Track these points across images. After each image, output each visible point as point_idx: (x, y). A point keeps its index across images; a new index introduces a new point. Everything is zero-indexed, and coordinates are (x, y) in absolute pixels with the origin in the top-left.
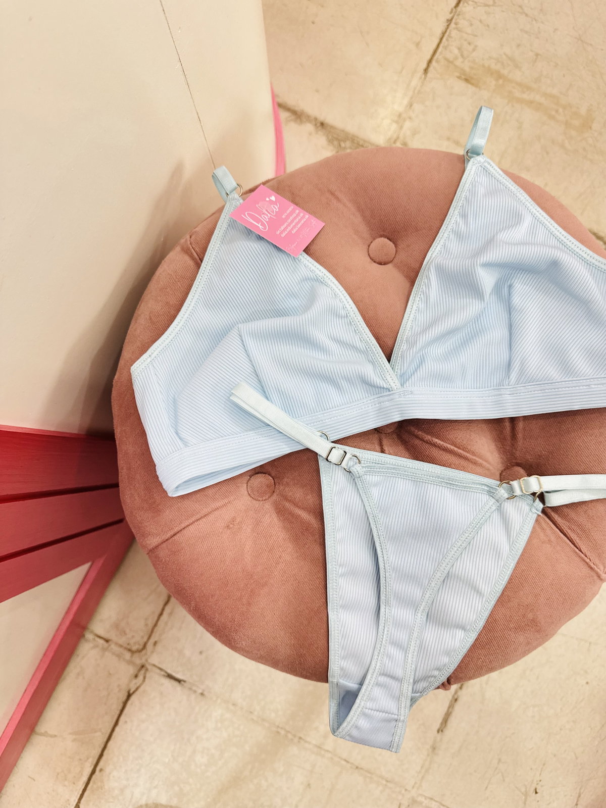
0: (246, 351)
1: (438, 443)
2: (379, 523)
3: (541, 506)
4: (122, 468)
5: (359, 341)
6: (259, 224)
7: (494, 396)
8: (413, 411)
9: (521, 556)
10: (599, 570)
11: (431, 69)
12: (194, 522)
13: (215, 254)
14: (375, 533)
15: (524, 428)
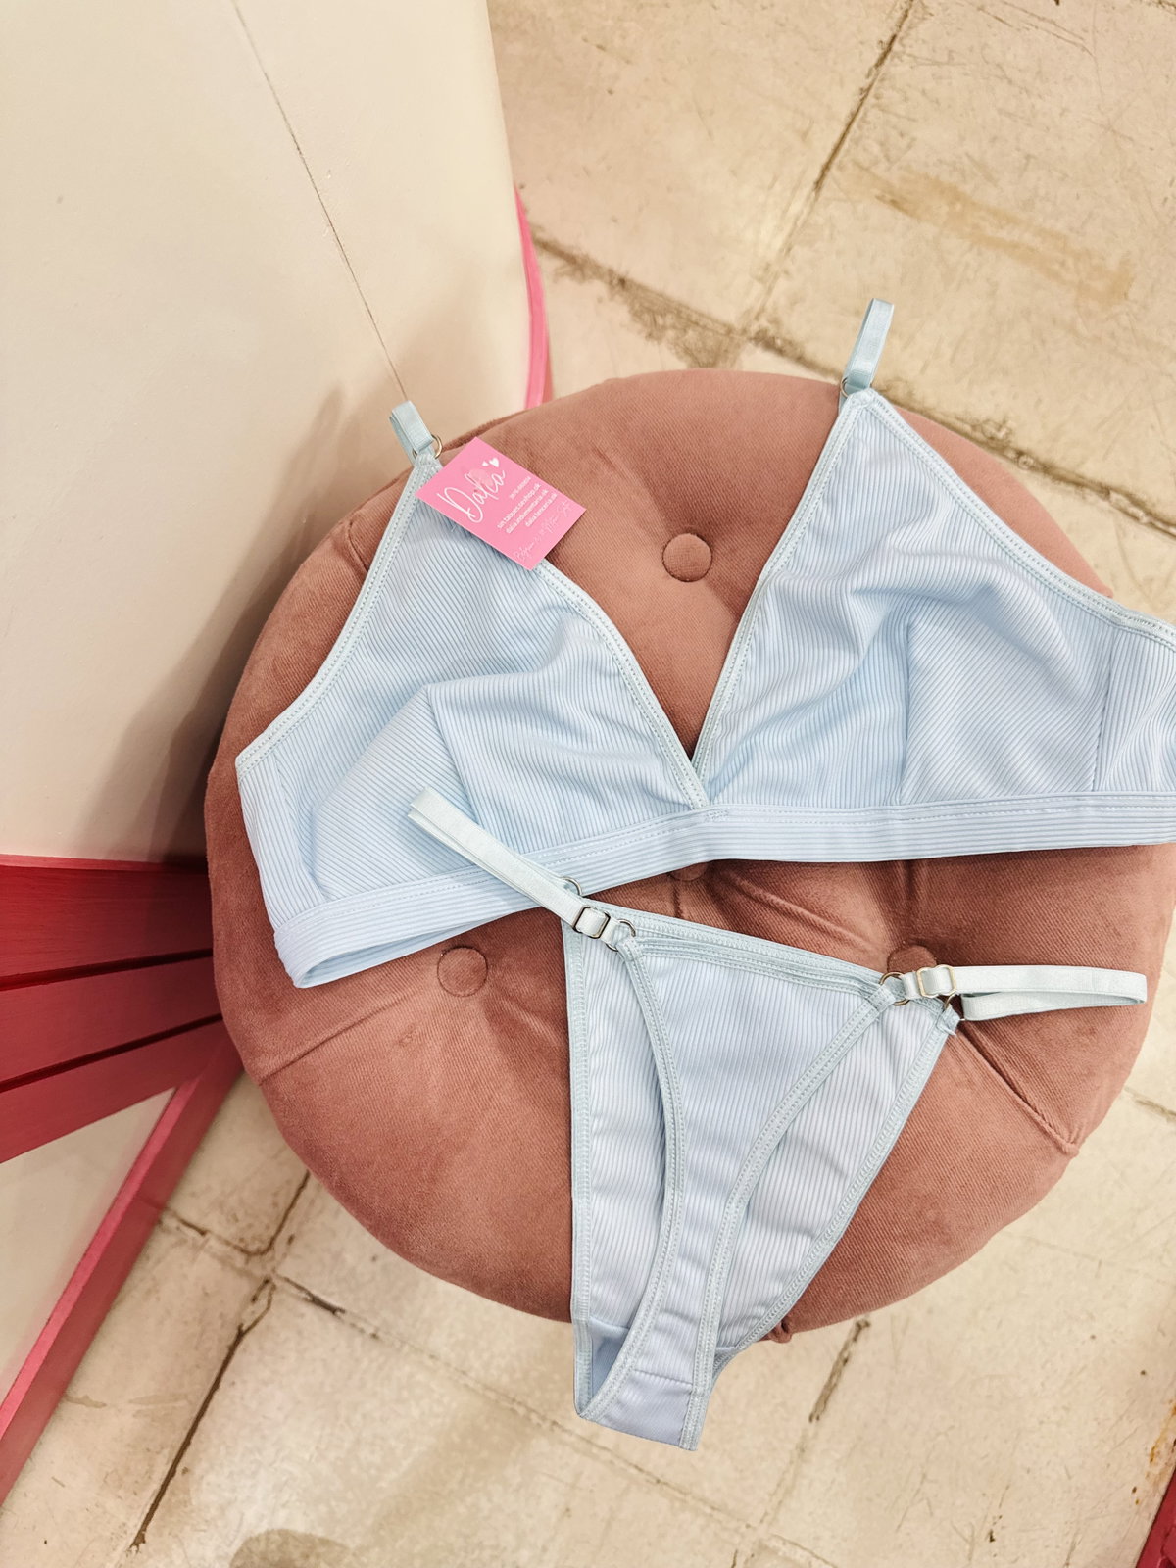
0: (439, 731)
1: (775, 902)
2: (666, 1042)
3: (957, 1019)
4: (219, 934)
5: (640, 721)
6: (467, 510)
7: (875, 821)
8: (729, 847)
9: (916, 1106)
10: (1058, 1137)
11: (828, 181)
12: (339, 1033)
13: (390, 559)
14: (658, 1060)
15: (930, 880)
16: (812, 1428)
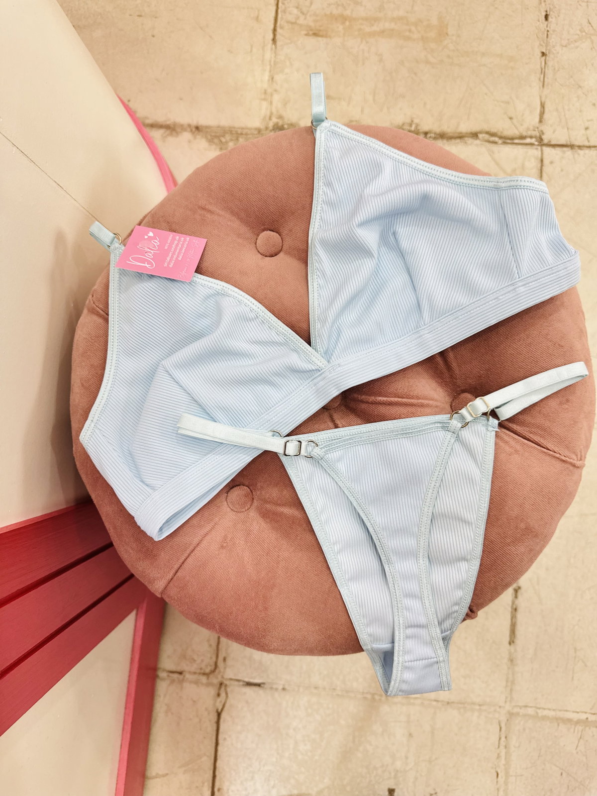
0: (177, 383)
1: (382, 400)
2: (355, 492)
3: (496, 422)
4: (110, 530)
5: (277, 336)
6: (145, 264)
7: (415, 339)
8: (347, 382)
9: (493, 474)
10: (571, 460)
11: (278, 37)
13: (117, 305)
14: (355, 504)
15: (456, 357)
16: (512, 648)
